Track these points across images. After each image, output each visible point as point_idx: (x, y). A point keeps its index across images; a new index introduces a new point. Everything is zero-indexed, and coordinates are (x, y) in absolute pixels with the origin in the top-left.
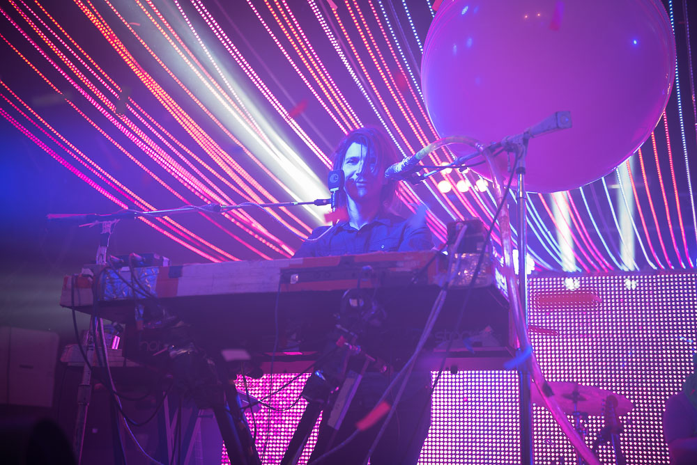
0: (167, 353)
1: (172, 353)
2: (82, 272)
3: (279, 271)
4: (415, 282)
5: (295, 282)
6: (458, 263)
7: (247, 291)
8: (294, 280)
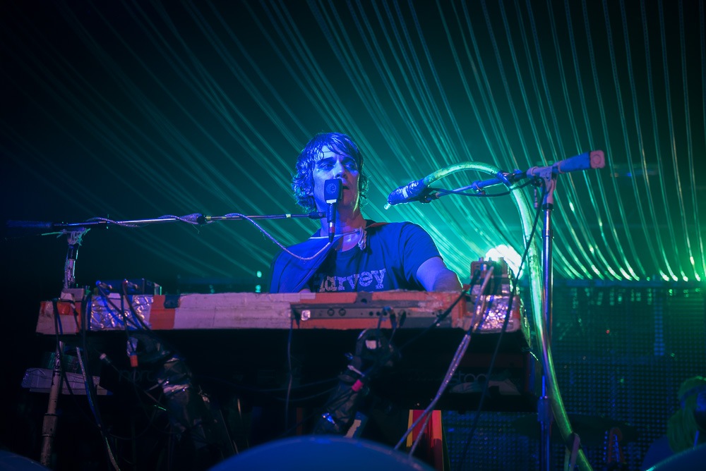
0: (160, 389)
1: (167, 389)
2: (62, 297)
3: (289, 306)
4: (438, 325)
5: (306, 319)
6: (483, 305)
7: (253, 326)
8: (305, 317)
